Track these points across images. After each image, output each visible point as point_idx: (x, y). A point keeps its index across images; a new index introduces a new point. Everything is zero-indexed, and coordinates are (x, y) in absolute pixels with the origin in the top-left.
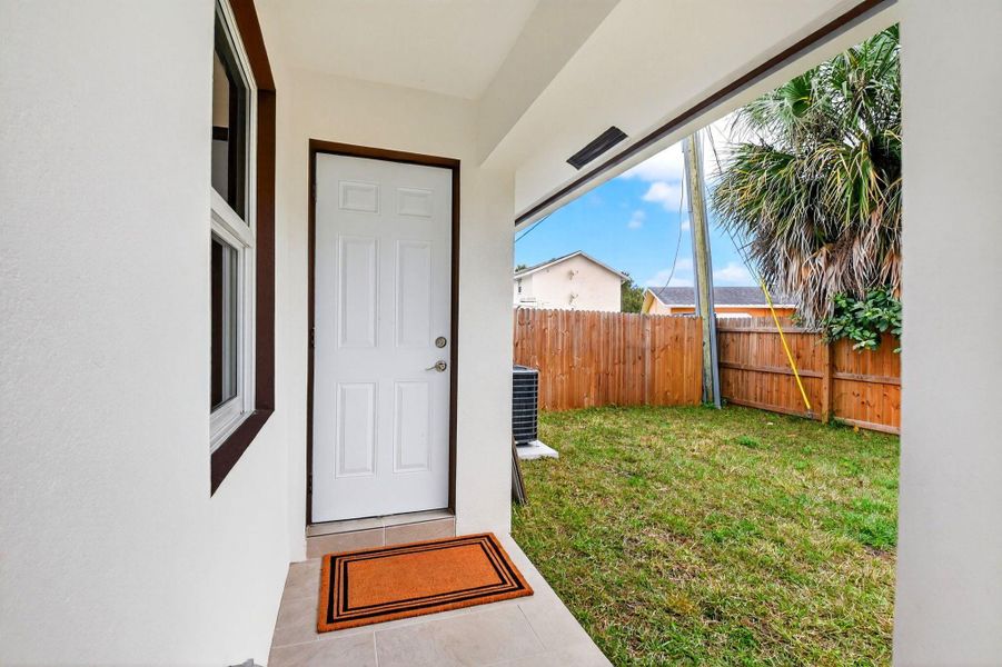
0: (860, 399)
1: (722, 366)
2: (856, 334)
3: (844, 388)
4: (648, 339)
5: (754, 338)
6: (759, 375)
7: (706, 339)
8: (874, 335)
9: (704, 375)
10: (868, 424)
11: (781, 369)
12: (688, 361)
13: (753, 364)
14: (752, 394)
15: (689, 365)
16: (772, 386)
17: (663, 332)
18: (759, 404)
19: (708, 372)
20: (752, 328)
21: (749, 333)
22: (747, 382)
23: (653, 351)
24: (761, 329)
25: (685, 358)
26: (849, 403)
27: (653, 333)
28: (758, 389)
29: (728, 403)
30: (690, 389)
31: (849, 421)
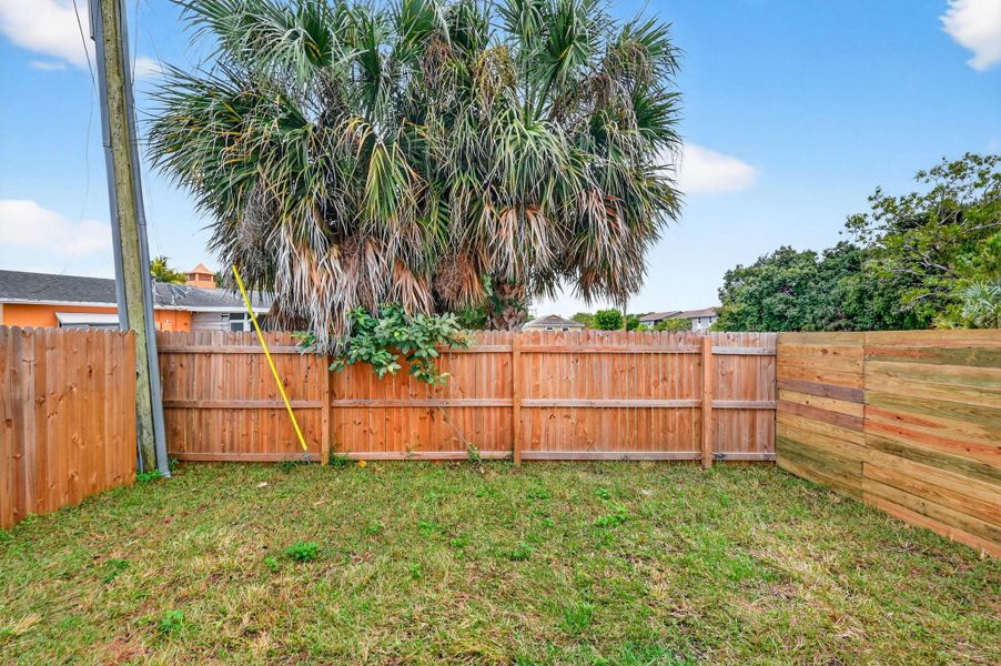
0: (362, 427)
1: (169, 407)
2: (381, 356)
3: (345, 417)
4: (28, 380)
5: (218, 362)
6: (227, 414)
7: (142, 368)
8: (396, 357)
9: (140, 427)
10: (372, 455)
11: (264, 403)
12: (111, 409)
13: (218, 400)
14: (216, 443)
15: (114, 416)
16: (248, 428)
17: (61, 361)
18: (229, 456)
19: (146, 421)
20: (214, 347)
21: (209, 354)
22: (207, 425)
23: (40, 403)
24: (230, 348)
25: (106, 405)
26: (351, 433)
27: (40, 366)
28: (227, 434)
29: (179, 462)
30: (117, 460)
31: (352, 455)
